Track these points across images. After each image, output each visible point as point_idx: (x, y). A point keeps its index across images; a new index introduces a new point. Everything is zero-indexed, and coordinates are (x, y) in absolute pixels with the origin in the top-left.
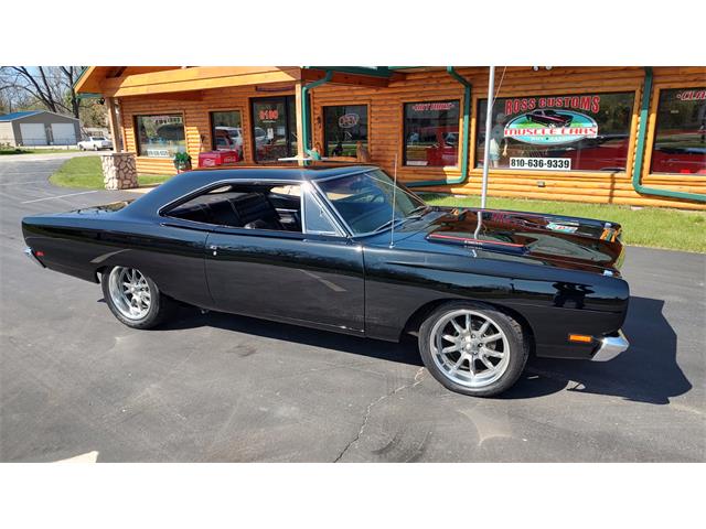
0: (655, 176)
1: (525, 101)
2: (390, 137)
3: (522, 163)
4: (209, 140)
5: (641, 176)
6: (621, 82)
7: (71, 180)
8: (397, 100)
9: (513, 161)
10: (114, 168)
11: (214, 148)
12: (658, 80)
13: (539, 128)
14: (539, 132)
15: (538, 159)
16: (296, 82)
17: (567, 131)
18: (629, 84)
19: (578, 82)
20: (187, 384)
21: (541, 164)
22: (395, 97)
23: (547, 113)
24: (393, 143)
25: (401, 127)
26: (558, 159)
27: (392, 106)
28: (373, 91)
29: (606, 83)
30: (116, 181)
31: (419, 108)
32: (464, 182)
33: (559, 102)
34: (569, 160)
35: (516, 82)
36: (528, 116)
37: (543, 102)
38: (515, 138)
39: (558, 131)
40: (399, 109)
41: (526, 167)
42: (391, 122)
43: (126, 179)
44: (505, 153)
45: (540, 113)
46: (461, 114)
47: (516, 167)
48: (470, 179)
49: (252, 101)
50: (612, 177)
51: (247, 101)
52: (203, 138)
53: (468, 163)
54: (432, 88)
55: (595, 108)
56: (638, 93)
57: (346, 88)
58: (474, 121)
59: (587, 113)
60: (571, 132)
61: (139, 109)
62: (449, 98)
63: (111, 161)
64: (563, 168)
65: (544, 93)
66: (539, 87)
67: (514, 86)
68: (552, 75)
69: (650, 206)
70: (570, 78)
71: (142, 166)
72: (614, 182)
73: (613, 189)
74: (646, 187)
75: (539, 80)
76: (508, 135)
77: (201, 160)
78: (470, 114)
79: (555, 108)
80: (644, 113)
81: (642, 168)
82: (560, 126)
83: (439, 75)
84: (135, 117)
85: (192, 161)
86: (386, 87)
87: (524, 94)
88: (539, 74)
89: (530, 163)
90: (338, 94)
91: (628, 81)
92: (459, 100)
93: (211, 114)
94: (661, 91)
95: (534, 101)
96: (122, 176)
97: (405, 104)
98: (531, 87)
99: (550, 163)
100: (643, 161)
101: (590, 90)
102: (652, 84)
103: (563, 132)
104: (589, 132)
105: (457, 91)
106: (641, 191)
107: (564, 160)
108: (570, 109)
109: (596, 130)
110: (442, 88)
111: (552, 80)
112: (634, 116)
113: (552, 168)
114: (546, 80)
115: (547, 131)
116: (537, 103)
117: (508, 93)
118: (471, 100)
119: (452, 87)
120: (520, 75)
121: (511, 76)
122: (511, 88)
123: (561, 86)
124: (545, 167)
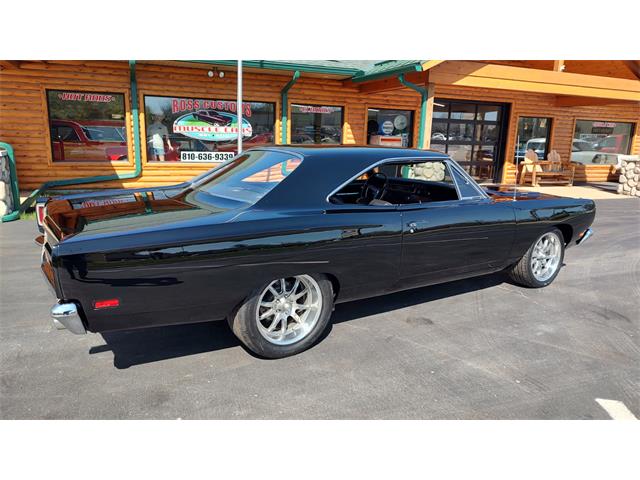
1: (191, 102)
2: (29, 128)
3: (193, 157)
6: (266, 94)
8: (38, 85)
9: (185, 156)
12: (289, 96)
13: (206, 126)
14: (206, 129)
15: (207, 153)
17: (229, 129)
18: (272, 97)
21: (210, 157)
22: (34, 81)
23: (211, 114)
24: (36, 135)
25: (46, 117)
26: (224, 153)
27: (28, 92)
29: (256, 94)
32: (139, 176)
33: (220, 105)
34: (233, 153)
35: (182, 83)
36: (194, 115)
37: (207, 104)
39: (222, 129)
40: (44, 97)
41: (197, 160)
42: (29, 109)
45: (205, 113)
46: (127, 108)
47: (187, 160)
48: (144, 172)
53: (141, 157)
54: (88, 77)
56: (278, 104)
58: (142, 116)
60: (232, 130)
62: (111, 90)
65: (208, 96)
66: (204, 91)
67: (181, 87)
68: (213, 82)
75: (203, 85)
76: (178, 131)
79: (217, 109)
80: (284, 118)
82: (223, 125)
87: (190, 95)
89: (200, 157)
91: (271, 94)
92: (123, 94)
94: (291, 104)
95: (198, 102)
97: (47, 90)
98: (196, 90)
99: (217, 156)
103: (226, 130)
104: (245, 132)
105: (120, 84)
107: (229, 153)
108: (228, 111)
109: (251, 129)
110: (101, 78)
111: (214, 86)
112: (278, 121)
113: (219, 160)
114: (209, 85)
115: (213, 128)
116: (200, 104)
117: (177, 92)
118: (138, 96)
119: (113, 79)
120: (186, 78)
121: (177, 77)
122: (177, 89)
123: (221, 92)
124: (213, 160)
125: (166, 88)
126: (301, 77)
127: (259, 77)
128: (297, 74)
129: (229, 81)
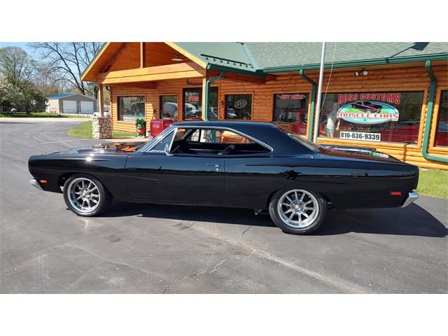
0: (438, 148)
1: (351, 96)
2: (264, 115)
3: (348, 136)
4: (158, 113)
5: (428, 148)
6: (415, 85)
7: (77, 133)
8: (270, 92)
9: (343, 134)
10: (98, 126)
11: (161, 118)
12: (440, 84)
14: (360, 115)
15: (359, 133)
16: (203, 77)
17: (378, 115)
18: (420, 86)
19: (386, 84)
20: (65, 256)
21: (361, 137)
22: (269, 90)
23: (365, 103)
25: (271, 109)
26: (372, 134)
27: (266, 96)
28: (256, 86)
29: (404, 85)
30: (99, 134)
31: (283, 97)
33: (373, 96)
34: (380, 134)
35: (346, 83)
36: (353, 105)
37: (363, 96)
38: (344, 119)
39: (372, 115)
40: (272, 97)
41: (351, 138)
42: (266, 105)
43: (105, 133)
44: (337, 128)
45: (361, 103)
46: (310, 101)
47: (344, 137)
49: (185, 90)
50: (405, 147)
51: (181, 90)
52: (155, 111)
53: (313, 134)
54: (292, 85)
55: (397, 102)
56: (426, 92)
57: (239, 84)
59: (392, 104)
60: (381, 116)
61: (121, 93)
62: (302, 92)
63: (97, 122)
64: (375, 140)
65: (363, 90)
66: (360, 86)
67: (344, 85)
68: (369, 79)
69: (435, 169)
70: (380, 82)
71: (117, 126)
72: (406, 151)
73: (405, 155)
74: (431, 155)
75: (360, 82)
76: (340, 116)
77: (151, 124)
78: (315, 102)
79: (371, 100)
80: (430, 104)
81: (429, 143)
82: (373, 112)
83: (297, 77)
84: (118, 97)
85: (147, 125)
86: (264, 84)
87: (351, 91)
88: (359, 78)
89: (353, 136)
90: (235, 87)
91: (419, 84)
92: (308, 93)
93: (161, 97)
94: (442, 91)
95: (356, 95)
96: (103, 130)
97: (275, 95)
98: (354, 86)
99: (366, 136)
100: (429, 138)
101: (394, 90)
102: (436, 87)
103: (375, 116)
104: (393, 117)
105: (308, 87)
106: (428, 158)
107: (376, 134)
108: (380, 101)
109: (398, 115)
110: (299, 85)
111: (369, 82)
112: (424, 106)
113: (368, 140)
114: (364, 82)
115: (365, 115)
116: (359, 97)
117: (340, 89)
118: (316, 94)
119: (304, 85)
120: (348, 79)
121: (342, 79)
122: (341, 87)
123: (374, 86)
124: (363, 139)
125: (334, 87)
126: (431, 66)
127: (409, 71)
128: (428, 63)
129: (381, 77)
